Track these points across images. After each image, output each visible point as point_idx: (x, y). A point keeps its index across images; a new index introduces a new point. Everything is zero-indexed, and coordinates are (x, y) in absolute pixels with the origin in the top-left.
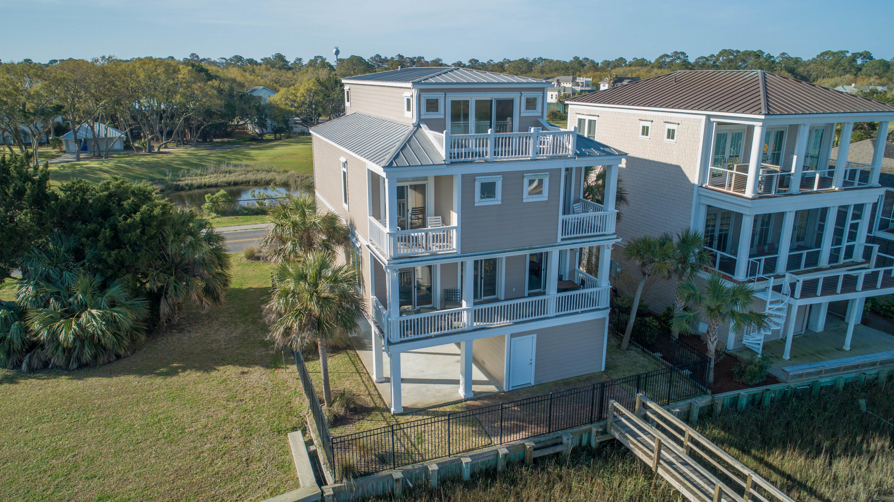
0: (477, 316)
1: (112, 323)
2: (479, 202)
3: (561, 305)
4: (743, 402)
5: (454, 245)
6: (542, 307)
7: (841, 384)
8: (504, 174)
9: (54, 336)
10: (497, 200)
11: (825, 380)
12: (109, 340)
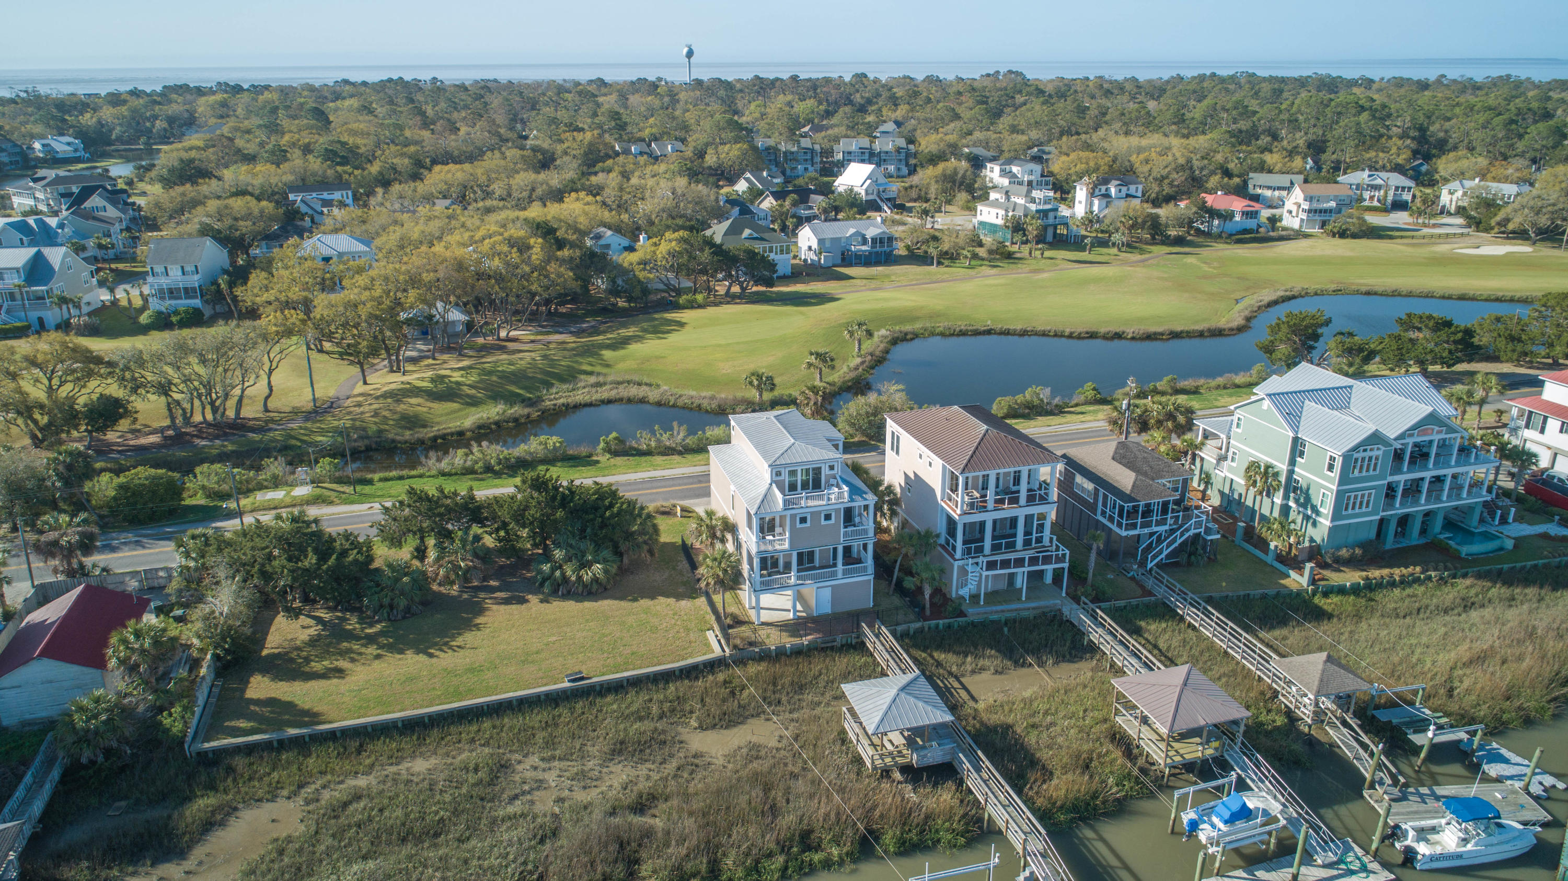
0: (798, 578)
1: (606, 571)
2: (798, 525)
3: (845, 572)
4: (941, 627)
5: (786, 546)
6: (834, 574)
7: (1003, 619)
8: (812, 513)
9: (580, 578)
10: (808, 524)
11: (994, 617)
12: (604, 581)
